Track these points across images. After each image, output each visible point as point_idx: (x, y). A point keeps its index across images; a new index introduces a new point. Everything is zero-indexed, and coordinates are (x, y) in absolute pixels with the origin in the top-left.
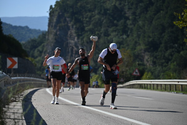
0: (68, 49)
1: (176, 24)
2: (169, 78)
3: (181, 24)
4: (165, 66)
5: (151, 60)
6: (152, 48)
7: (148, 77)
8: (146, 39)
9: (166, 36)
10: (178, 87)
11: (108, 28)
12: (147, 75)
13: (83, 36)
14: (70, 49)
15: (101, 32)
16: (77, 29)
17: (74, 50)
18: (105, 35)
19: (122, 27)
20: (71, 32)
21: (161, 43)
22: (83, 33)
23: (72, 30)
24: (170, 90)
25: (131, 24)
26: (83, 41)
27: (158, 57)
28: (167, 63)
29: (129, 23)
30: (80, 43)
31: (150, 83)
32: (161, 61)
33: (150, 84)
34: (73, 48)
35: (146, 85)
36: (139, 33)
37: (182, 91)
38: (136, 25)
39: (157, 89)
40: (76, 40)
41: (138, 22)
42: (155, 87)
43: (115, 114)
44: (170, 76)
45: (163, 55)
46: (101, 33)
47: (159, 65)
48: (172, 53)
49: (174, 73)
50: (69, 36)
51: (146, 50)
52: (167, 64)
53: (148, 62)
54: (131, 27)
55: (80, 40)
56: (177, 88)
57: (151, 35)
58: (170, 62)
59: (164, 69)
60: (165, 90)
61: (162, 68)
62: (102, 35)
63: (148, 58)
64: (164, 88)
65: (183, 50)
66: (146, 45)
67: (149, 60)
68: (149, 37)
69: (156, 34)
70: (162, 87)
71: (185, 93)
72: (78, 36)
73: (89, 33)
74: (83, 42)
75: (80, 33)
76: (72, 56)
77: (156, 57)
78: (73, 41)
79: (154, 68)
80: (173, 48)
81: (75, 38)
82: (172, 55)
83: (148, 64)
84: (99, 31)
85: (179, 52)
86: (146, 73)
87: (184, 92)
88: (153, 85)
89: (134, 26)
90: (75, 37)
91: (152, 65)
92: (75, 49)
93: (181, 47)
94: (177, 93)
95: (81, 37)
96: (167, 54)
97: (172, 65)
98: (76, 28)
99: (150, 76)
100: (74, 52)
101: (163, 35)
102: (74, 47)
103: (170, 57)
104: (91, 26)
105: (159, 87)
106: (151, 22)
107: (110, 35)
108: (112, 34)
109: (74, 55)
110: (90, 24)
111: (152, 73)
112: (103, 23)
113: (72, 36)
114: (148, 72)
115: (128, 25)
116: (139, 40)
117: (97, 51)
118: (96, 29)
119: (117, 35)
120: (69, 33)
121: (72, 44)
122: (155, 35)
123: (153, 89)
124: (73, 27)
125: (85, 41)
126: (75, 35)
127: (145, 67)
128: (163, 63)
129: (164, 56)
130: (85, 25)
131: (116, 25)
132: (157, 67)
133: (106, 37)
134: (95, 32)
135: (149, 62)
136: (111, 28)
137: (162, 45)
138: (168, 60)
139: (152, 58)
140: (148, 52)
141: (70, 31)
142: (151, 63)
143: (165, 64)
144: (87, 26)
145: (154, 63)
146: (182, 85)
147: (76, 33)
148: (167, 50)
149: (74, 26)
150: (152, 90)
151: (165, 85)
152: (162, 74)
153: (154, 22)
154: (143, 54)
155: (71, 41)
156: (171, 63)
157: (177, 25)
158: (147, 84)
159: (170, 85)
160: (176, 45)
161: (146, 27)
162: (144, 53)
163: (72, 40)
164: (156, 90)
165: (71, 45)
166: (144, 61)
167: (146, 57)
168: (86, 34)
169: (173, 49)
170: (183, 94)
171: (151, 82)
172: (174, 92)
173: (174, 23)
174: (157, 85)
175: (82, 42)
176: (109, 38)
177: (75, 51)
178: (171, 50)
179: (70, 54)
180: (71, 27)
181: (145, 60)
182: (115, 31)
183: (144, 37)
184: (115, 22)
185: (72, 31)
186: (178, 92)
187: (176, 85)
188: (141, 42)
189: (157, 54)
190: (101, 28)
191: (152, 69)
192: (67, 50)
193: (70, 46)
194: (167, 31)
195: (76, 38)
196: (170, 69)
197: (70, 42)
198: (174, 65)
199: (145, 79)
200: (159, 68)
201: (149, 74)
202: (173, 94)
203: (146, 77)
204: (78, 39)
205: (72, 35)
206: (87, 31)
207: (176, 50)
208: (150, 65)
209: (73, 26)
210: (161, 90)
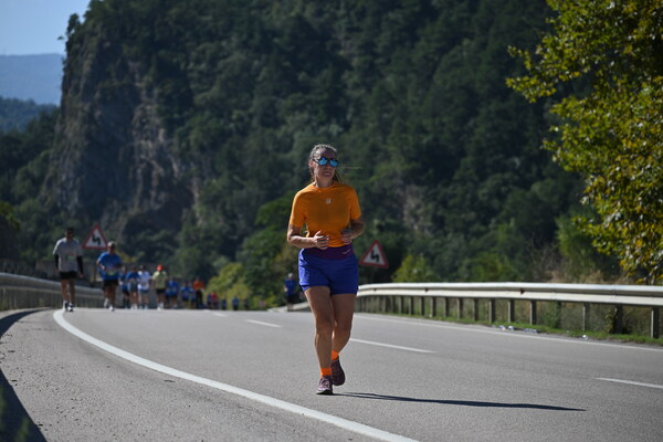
0: (135, 171)
1: (514, 87)
2: (492, 274)
3: (534, 86)
4: (478, 234)
5: (427, 212)
6: (431, 171)
7: (415, 271)
8: (410, 138)
9: (481, 129)
10: (523, 309)
11: (274, 98)
12: (413, 264)
13: (187, 124)
14: (139, 171)
15: (251, 110)
16: (167, 100)
17: (154, 173)
18: (264, 124)
19: (325, 96)
20: (143, 109)
21: (463, 154)
22: (186, 113)
23: (149, 104)
24: (494, 319)
25: (356, 86)
26: (188, 142)
27: (451, 203)
28: (485, 223)
29: (350, 82)
30: (176, 149)
31: (423, 293)
32: (463, 216)
33: (423, 298)
34: (150, 167)
35: (409, 301)
36: (385, 116)
37: (534, 323)
38: (375, 89)
39: (448, 315)
40: (161, 138)
41: (381, 76)
42: (441, 306)
43: (294, 403)
44: (494, 269)
45: (468, 196)
46: (251, 116)
47: (456, 230)
48: (503, 189)
50: (138, 125)
51: (411, 178)
52: (482, 228)
53: (416, 218)
54: (356, 94)
55: (175, 140)
56: (517, 313)
57: (427, 122)
58: (493, 221)
59: (475, 243)
60: (477, 318)
61: (467, 240)
62: (255, 122)
63: (418, 207)
64: (470, 312)
65: (541, 177)
66: (410, 160)
67: (420, 211)
68: (422, 130)
69: (445, 120)
70: (465, 309)
71: (547, 328)
72: (170, 125)
73: (207, 113)
74: (188, 148)
75: (176, 116)
76: (146, 195)
77: (444, 203)
78: (150, 144)
79: (438, 241)
80: (504, 169)
81: (157, 134)
82: (501, 197)
83: (416, 227)
84: (245, 108)
85: (526, 185)
86: (409, 259)
87: (540, 327)
88: (432, 301)
89: (369, 91)
90: (158, 127)
91: (429, 228)
92: (159, 170)
93: (534, 169)
94: (515, 329)
95: (180, 129)
96: (484, 191)
97: (502, 232)
98: (161, 95)
99: (422, 270)
100: (155, 183)
101: (471, 123)
102: (154, 162)
103: (495, 203)
104: (215, 91)
105: (456, 310)
106: (429, 78)
107: (284, 122)
108: (289, 119)
109: (153, 193)
110: (212, 85)
111: (431, 258)
112: (260, 78)
113: (147, 127)
114: (416, 253)
115: (345, 86)
116: (384, 142)
117: (236, 178)
118: (234, 101)
119: (308, 122)
120: (138, 113)
121: (147, 155)
122: (443, 124)
123: (434, 314)
124: (149, 95)
125: (192, 143)
126: (158, 121)
127: (407, 236)
128: (470, 223)
129: (474, 198)
130: (193, 86)
131: (306, 89)
132: (450, 236)
133: (269, 131)
134: (230, 113)
135: (422, 218)
136: (285, 97)
137: (468, 160)
138: (487, 214)
139: (430, 206)
140: (418, 183)
141: (141, 106)
142: (430, 224)
143: (477, 227)
144: (202, 91)
145: (439, 223)
146: (534, 302)
147: (160, 113)
148: (483, 178)
149: (156, 91)
150: (428, 318)
151: (476, 300)
152: (466, 261)
153: (438, 79)
154: (399, 191)
155: (143, 142)
156: (498, 222)
157: (519, 89)
158: (412, 297)
159: (493, 300)
160: (517, 161)
161: (410, 97)
162: (403, 188)
163: (146, 139)
164: (443, 320)
165: (143, 157)
166: (403, 216)
167: (411, 203)
168: (198, 119)
169: (507, 176)
170: (539, 332)
171: (427, 289)
172: (507, 328)
173: (509, 82)
174: (447, 299)
175: (184, 145)
176: (279, 134)
177: (159, 176)
178: (499, 175)
179: (140, 189)
180: (144, 92)
181: (406, 212)
182: (301, 108)
183: (405, 130)
184: (302, 76)
185: (149, 107)
186: (521, 325)
187: (512, 300)
188: (391, 148)
189: (449, 190)
190: (252, 97)
191: (433, 243)
192: (131, 176)
193: (141, 161)
194: (483, 111)
195: (162, 131)
196: (493, 244)
197: (140, 146)
198: (509, 232)
199: (405, 281)
200: (455, 241)
201: (418, 263)
202: (502, 334)
203: (410, 272)
204: (169, 135)
205: (148, 122)
206: (201, 109)
207: (516, 178)
208: (422, 228)
209: (150, 89)
210: (462, 319)
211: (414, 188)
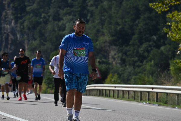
0: (2, 37)
2: (143, 83)
3: (160, 7)
4: (139, 66)
5: (119, 57)
6: (120, 40)
7: (113, 80)
8: (113, 27)
9: (141, 24)
10: (153, 96)
11: (59, 9)
12: (112, 78)
13: (23, 19)
14: (4, 37)
15: (49, 14)
16: (16, 9)
17: (10, 38)
18: (54, 19)
19: (79, 9)
20: (6, 13)
21: (133, 34)
22: (23, 15)
23: (8, 10)
24: (141, 100)
25: (92, 5)
26: (24, 26)
27: (128, 53)
28: (142, 62)
29: (89, 4)
30: (18, 29)
31: (113, 88)
32: (133, 59)
33: (114, 90)
34: (8, 35)
35: (108, 92)
36: (103, 18)
37: (157, 101)
38: (99, 7)
39: (123, 98)
40: (13, 24)
41: (102, 2)
42: (121, 94)
44: (144, 80)
46: (49, 16)
47: (130, 65)
48: (149, 48)
49: (151, 77)
50: (4, 18)
52: (141, 64)
53: (114, 59)
54: (91, 9)
55: (19, 25)
56: (150, 98)
57: (119, 21)
58: (145, 61)
59: (137, 70)
61: (134, 68)
62: (51, 19)
63: (115, 54)
64: (132, 97)
65: (164, 44)
66: (112, 36)
67: (116, 56)
68: (117, 24)
69: (127, 20)
70: (130, 95)
71: (162, 104)
72: (17, 19)
73: (31, 15)
74: (24, 28)
75: (19, 15)
76: (6, 47)
77: (125, 53)
78: (8, 26)
79: (123, 69)
80: (150, 41)
81: (11, 22)
82: (148, 52)
83: (114, 63)
84: (47, 13)
85: (158, 47)
86: (110, 75)
87: (159, 103)
88: (117, 92)
89: (97, 7)
90: (12, 20)
91: (119, 63)
92: (12, 37)
93: (162, 41)
94: (149, 104)
95: (20, 21)
96: (142, 49)
97: (148, 66)
98: (13, 7)
99: (116, 80)
100: (10, 42)
101: (137, 22)
102: (10, 34)
103: (146, 54)
104: (35, 6)
105: (126, 96)
106: (121, 3)
107: (62, 19)
108: (64, 18)
109: (9, 46)
110: (34, 3)
111: (120, 75)
113: (7, 19)
114: (114, 73)
115: (87, 5)
116: (102, 28)
117: (42, 41)
118: (42, 10)
120: (4, 14)
121: (7, 31)
122: (126, 22)
123: (118, 97)
124: (9, 7)
126: (12, 17)
127: (110, 66)
128: (136, 62)
129: (138, 52)
130: (26, 4)
131: (71, 6)
132: (127, 66)
133: (56, 22)
134: (41, 15)
135: (116, 59)
136: (63, 9)
137: (136, 36)
138: (142, 58)
139: (120, 54)
140: (116, 45)
141: (5, 11)
143: (138, 63)
144: (30, 6)
145: (123, 61)
146: (157, 93)
147: (13, 14)
148: (141, 44)
149: (11, 5)
150: (115, 98)
151: (134, 92)
152: (134, 77)
153: (124, 4)
154: (108, 48)
155: (6, 25)
156: (147, 62)
157: (154, 7)
158: (110, 90)
159: (141, 92)
160: (155, 37)
161: (113, 10)
162: (109, 47)
163: (7, 24)
164: (121, 99)
165: (5, 31)
166: (109, 58)
167: (112, 53)
168: (28, 17)
169: (151, 43)
170: (159, 105)
171: (115, 87)
172: (146, 103)
173: (150, 5)
174: (123, 91)
175: (22, 27)
176: (60, 24)
177: (12, 40)
178: (148, 43)
179: (4, 44)
180: (6, 5)
181: (110, 57)
182: (69, 14)
183: (110, 23)
185: (8, 12)
186: (152, 102)
187: (149, 92)
188: (105, 31)
189: (128, 48)
190: (50, 8)
193: (5, 33)
194: (142, 17)
195: (13, 21)
196: (145, 71)
197: (4, 27)
198: (151, 66)
199: (108, 84)
200: (130, 69)
201: (114, 77)
202: (144, 106)
203: (111, 80)
204: (16, 23)
205: (8, 17)
206: (29, 13)
207: (154, 44)
208: (116, 63)
209: (9, 4)
210: (129, 99)
211: (114, 47)
